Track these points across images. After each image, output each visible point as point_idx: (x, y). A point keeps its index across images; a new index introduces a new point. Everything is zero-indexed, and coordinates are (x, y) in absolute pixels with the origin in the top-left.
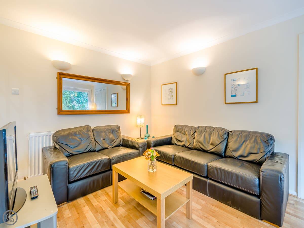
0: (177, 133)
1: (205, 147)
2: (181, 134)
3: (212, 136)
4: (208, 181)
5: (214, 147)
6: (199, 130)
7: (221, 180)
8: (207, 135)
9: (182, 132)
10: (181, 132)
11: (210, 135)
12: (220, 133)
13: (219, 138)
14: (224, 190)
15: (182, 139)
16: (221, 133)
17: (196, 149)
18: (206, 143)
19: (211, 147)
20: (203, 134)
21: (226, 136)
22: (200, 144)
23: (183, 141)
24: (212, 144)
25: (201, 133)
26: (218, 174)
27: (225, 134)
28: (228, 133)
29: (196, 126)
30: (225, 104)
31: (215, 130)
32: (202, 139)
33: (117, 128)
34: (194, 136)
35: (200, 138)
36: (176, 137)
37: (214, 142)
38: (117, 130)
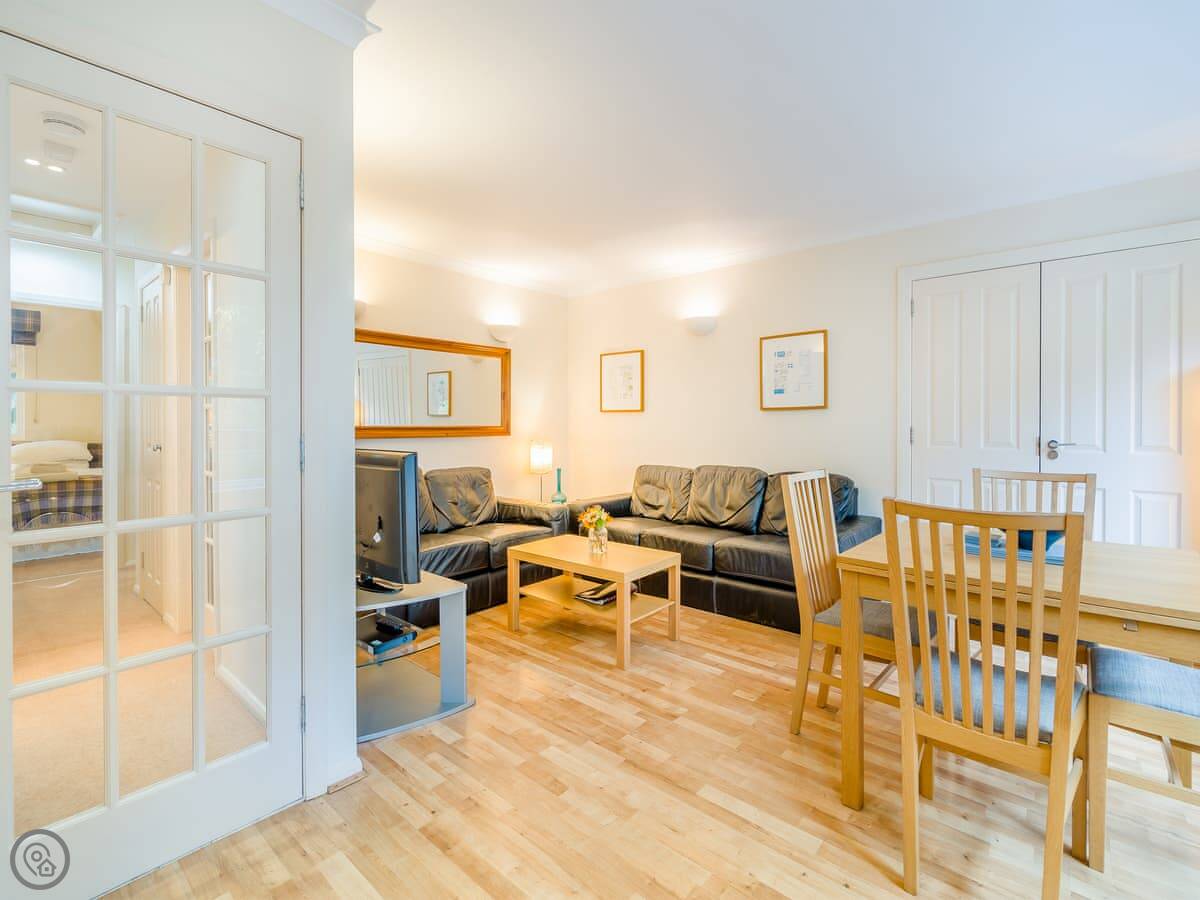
0: (647, 486)
1: (713, 516)
2: (657, 489)
3: (729, 487)
4: (716, 580)
5: (733, 513)
6: (700, 475)
7: (740, 571)
8: (719, 488)
9: (658, 484)
10: (654, 484)
11: (725, 486)
12: (748, 480)
13: (746, 492)
14: (745, 592)
15: (658, 499)
16: (750, 480)
17: (692, 523)
18: (717, 506)
19: (728, 514)
20: (710, 487)
21: (761, 485)
22: (701, 510)
23: (661, 506)
24: (729, 508)
25: (703, 484)
26: (734, 562)
27: (759, 481)
28: (766, 480)
29: (694, 467)
30: (761, 412)
31: (737, 473)
32: (705, 498)
33: (484, 475)
34: (689, 491)
35: (702, 495)
36: (643, 497)
37: (733, 504)
38: (485, 479)
